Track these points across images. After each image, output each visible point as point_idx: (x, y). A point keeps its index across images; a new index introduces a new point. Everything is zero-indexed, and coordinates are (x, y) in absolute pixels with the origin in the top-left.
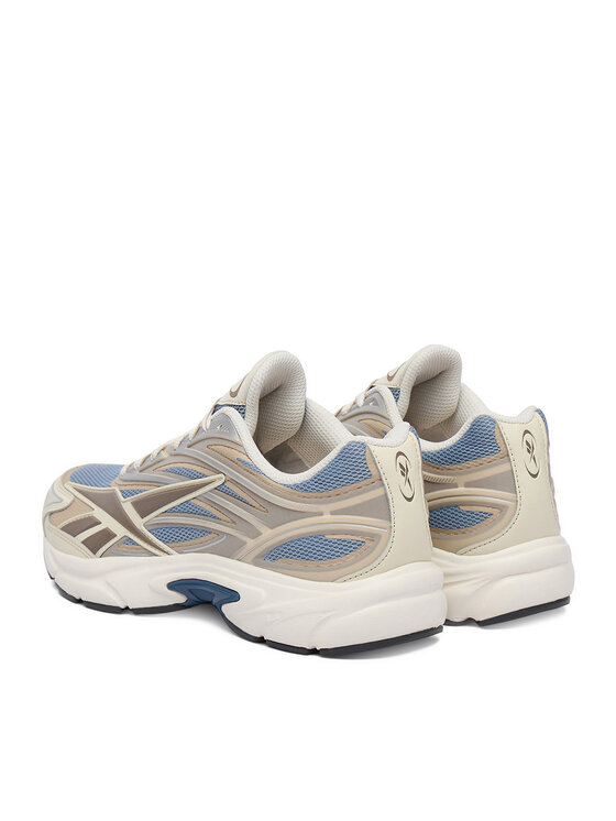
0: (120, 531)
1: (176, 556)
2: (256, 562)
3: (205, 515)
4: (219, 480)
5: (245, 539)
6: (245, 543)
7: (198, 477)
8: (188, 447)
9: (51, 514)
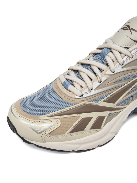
1: (128, 107)
8: (122, 68)
9: (50, 133)
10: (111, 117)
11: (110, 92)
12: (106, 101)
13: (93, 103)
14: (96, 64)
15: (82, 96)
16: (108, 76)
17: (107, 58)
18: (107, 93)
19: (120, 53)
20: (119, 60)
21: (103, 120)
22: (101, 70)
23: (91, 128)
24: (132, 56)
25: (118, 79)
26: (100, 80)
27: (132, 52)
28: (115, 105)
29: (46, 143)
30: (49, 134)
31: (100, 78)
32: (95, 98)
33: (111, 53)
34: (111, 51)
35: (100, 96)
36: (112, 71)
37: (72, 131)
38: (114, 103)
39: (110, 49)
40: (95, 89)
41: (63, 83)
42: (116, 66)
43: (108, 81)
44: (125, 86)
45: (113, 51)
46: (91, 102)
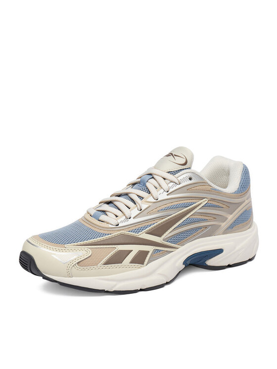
0: (150, 249)
1: (182, 248)
2: (225, 232)
3: (199, 221)
4: (204, 202)
5: (220, 224)
6: (221, 225)
7: (190, 205)
8: (167, 195)
9: (78, 263)
10: (157, 255)
11: (153, 222)
12: (149, 233)
13: (132, 233)
14: (135, 192)
15: (118, 225)
16: (150, 204)
17: (148, 184)
18: (150, 223)
19: (165, 179)
20: (162, 186)
21: (146, 256)
22: (141, 198)
23: (131, 262)
24: (179, 181)
25: (163, 207)
26: (140, 207)
27: (179, 179)
28: (162, 240)
29: (73, 278)
30: (77, 265)
31: (139, 204)
32: (134, 228)
33: (153, 179)
34: (153, 178)
35: (140, 226)
36: (155, 197)
37: (107, 263)
38: (160, 236)
39: (150, 174)
40: (134, 218)
41: (92, 214)
42: (159, 192)
43: (149, 209)
44: (173, 217)
45: (155, 176)
46: (130, 233)
